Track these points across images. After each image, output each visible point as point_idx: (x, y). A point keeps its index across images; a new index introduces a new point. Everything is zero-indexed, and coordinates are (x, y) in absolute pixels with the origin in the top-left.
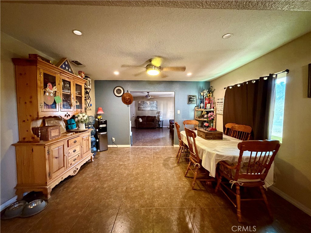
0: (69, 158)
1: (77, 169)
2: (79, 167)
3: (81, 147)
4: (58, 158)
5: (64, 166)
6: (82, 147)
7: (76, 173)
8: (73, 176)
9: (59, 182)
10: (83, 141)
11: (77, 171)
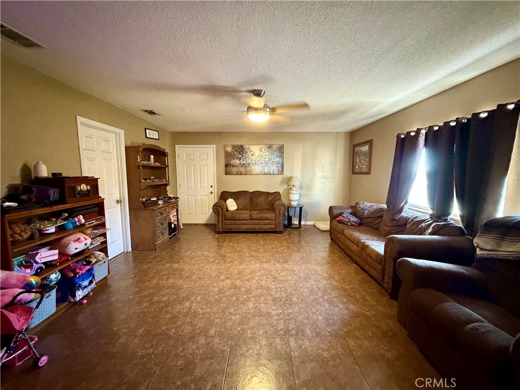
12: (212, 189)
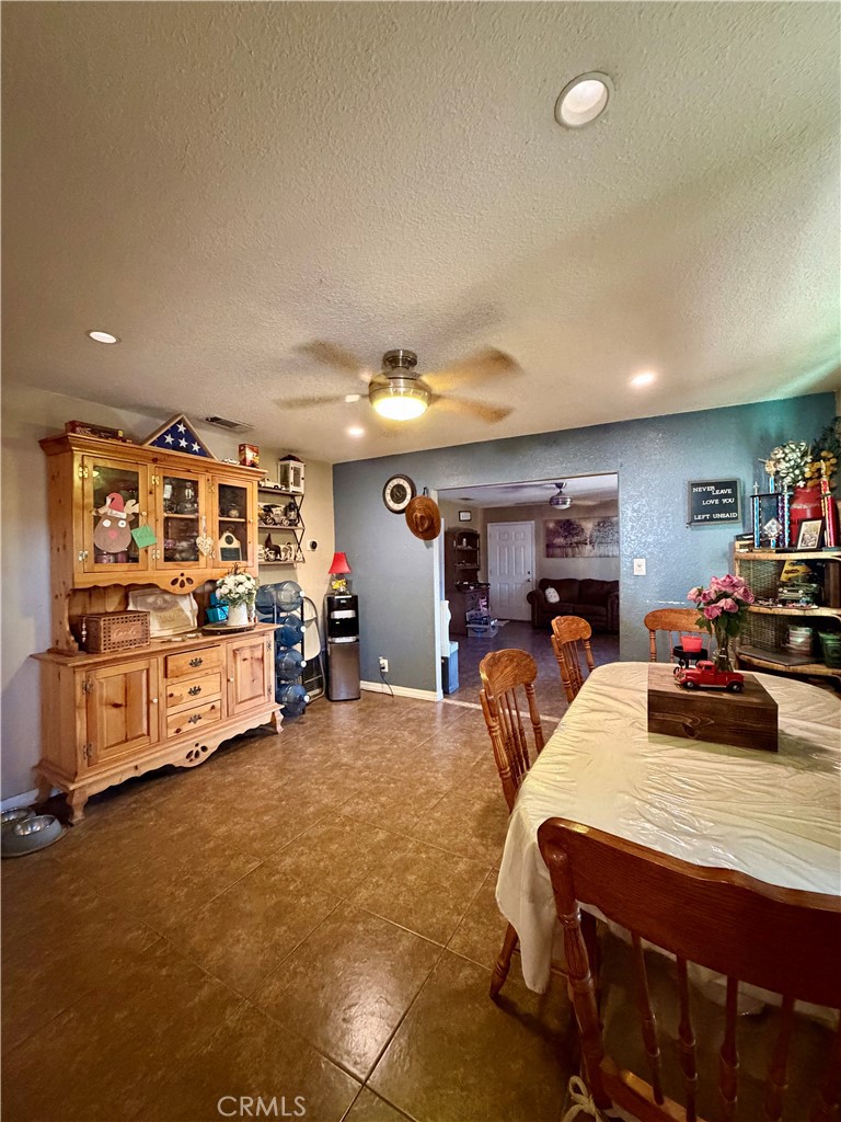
0: (171, 711)
1: (204, 749)
2: (213, 745)
3: (224, 681)
4: (123, 708)
5: (149, 734)
6: (228, 680)
7: (197, 762)
8: (183, 770)
9: (123, 781)
10: (235, 662)
11: (204, 756)
12: (529, 577)
